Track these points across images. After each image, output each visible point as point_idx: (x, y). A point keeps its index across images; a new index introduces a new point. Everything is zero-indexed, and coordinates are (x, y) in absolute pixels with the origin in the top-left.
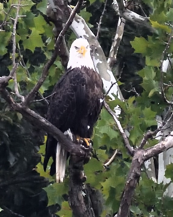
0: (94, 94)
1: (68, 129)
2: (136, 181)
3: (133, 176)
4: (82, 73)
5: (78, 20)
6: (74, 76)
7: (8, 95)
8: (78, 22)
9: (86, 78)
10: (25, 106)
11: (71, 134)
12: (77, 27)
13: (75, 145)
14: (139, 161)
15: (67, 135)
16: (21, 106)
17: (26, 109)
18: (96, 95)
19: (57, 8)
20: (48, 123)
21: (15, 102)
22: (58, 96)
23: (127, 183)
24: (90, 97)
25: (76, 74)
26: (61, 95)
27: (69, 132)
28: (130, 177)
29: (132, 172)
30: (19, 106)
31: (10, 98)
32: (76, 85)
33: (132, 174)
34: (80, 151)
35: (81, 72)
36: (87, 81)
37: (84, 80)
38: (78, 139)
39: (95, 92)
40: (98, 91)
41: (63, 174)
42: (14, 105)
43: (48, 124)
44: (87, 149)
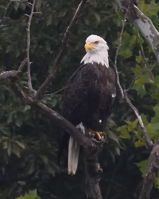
0: (106, 89)
1: (80, 123)
2: (154, 174)
3: (151, 170)
4: (94, 69)
5: (145, 20)
6: (86, 71)
7: (19, 89)
8: (145, 22)
9: (98, 73)
10: (36, 100)
11: (83, 127)
12: (143, 27)
13: (87, 138)
14: (157, 155)
15: (80, 128)
16: (32, 100)
17: (37, 102)
18: (108, 90)
19: (124, 8)
20: (60, 116)
21: (26, 96)
22: (71, 90)
23: (146, 176)
24: (102, 92)
25: (88, 69)
26: (73, 90)
27: (82, 125)
28: (148, 171)
29: (150, 166)
30: (30, 100)
31: (20, 91)
32: (88, 80)
33: (151, 168)
34: (91, 144)
35: (93, 67)
36: (98, 76)
37: (95, 75)
38: (90, 133)
39: (107, 87)
40: (111, 87)
41: (75, 166)
42: (25, 99)
43: (59, 118)
44: (98, 143)
